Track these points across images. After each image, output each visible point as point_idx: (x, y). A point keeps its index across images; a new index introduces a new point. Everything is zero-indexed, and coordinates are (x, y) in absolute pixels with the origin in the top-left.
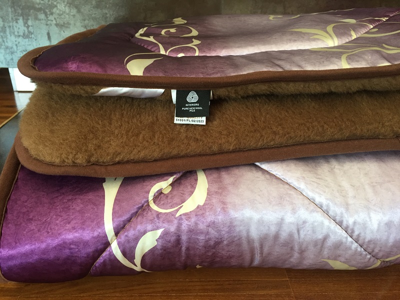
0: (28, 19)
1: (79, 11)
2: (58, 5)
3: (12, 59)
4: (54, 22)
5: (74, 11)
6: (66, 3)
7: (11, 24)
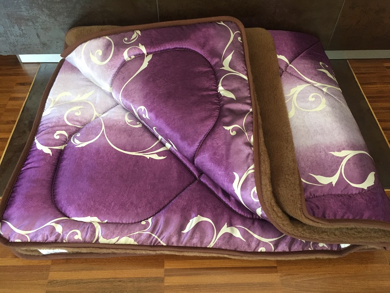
0: (21, 26)
1: (56, 20)
2: (40, 16)
3: (16, 50)
4: (40, 27)
5: (52, 20)
6: (45, 15)
7: (10, 29)
